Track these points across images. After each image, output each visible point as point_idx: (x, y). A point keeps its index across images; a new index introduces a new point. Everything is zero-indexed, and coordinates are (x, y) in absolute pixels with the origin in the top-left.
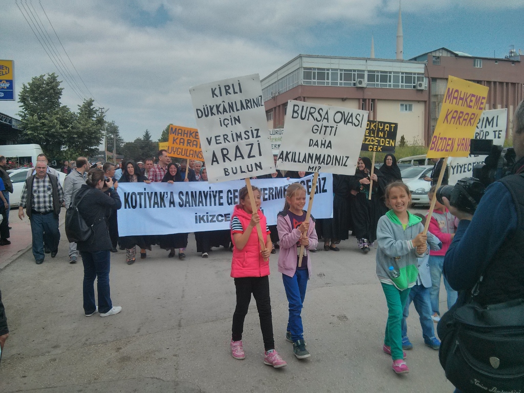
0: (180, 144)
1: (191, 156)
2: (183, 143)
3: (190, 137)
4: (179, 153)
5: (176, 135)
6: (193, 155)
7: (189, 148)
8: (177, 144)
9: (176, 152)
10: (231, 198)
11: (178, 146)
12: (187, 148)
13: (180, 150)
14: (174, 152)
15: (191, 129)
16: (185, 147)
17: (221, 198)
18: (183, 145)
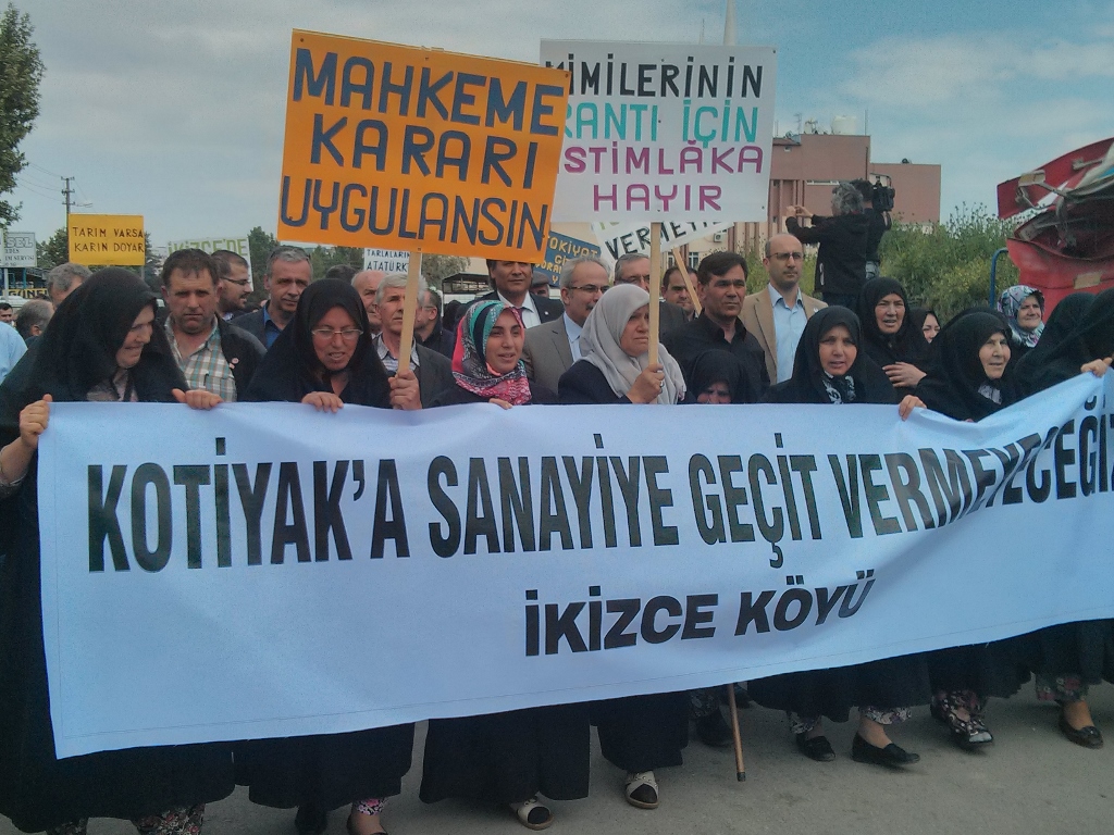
0: (357, 163)
1: (432, 231)
2: (380, 153)
3: (421, 112)
4: (352, 219)
5: (329, 101)
6: (442, 223)
7: (417, 183)
8: (340, 160)
9: (334, 217)
10: (714, 500)
11: (347, 174)
12: (402, 183)
13: (357, 201)
14: (325, 212)
15: (428, 55)
16: (392, 176)
17: (661, 499)
18: (380, 165)
